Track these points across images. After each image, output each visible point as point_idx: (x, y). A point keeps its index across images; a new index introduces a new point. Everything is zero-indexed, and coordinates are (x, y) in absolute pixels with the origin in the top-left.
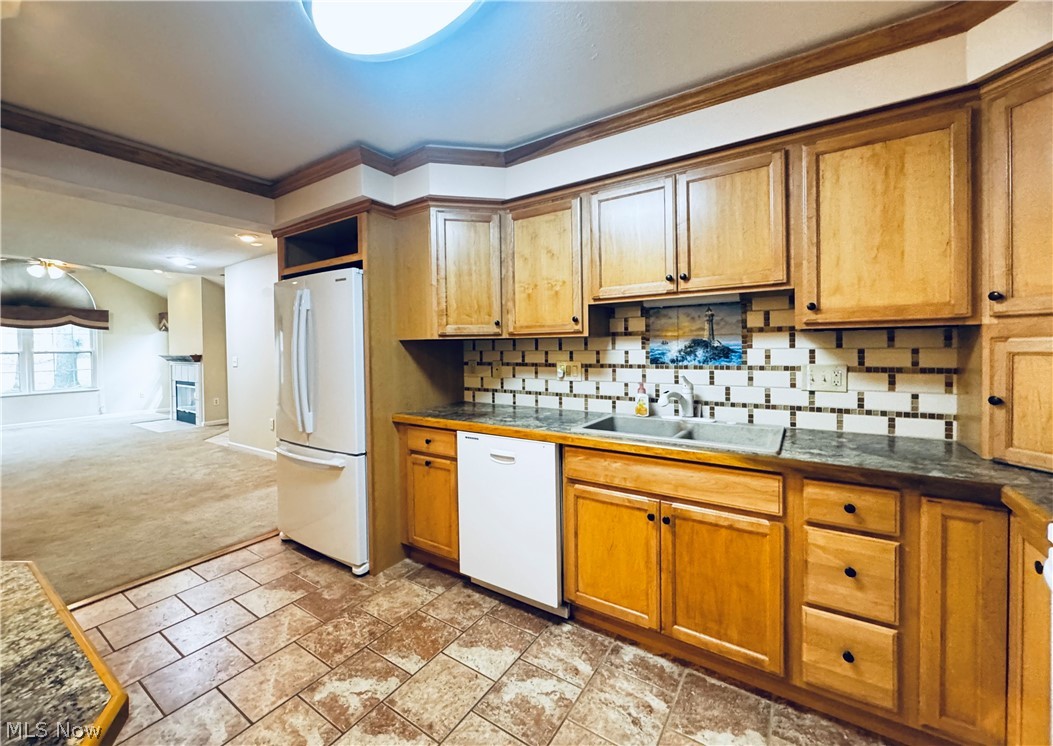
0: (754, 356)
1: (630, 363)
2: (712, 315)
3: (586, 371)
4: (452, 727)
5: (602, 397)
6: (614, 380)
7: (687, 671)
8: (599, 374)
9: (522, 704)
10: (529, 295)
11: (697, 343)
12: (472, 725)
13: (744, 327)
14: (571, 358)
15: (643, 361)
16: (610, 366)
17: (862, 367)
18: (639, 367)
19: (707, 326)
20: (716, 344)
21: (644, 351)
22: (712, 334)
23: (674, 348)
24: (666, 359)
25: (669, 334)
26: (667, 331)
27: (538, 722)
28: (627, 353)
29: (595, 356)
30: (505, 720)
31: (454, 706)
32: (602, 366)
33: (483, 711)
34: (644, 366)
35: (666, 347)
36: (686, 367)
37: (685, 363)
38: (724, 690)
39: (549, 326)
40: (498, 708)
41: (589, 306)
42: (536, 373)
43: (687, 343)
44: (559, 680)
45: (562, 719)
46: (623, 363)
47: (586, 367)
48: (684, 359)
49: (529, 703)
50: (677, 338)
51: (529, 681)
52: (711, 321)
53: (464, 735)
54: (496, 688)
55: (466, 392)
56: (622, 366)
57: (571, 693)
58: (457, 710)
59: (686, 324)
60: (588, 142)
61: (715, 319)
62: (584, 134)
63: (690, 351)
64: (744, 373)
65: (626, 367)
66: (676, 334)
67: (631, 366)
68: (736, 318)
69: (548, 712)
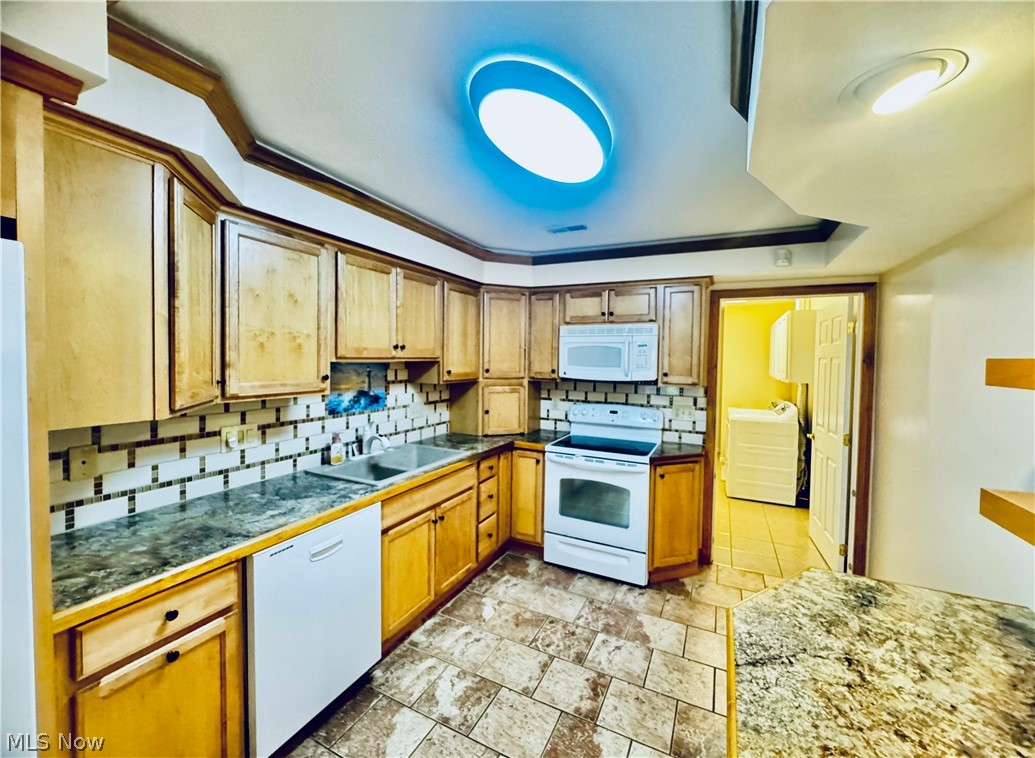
0: (390, 401)
1: (311, 417)
2: (370, 372)
3: (264, 433)
4: (483, 748)
5: (282, 459)
6: (295, 436)
7: (439, 613)
8: (278, 434)
9: (462, 701)
11: (362, 394)
12: (482, 733)
13: (386, 380)
14: (243, 421)
15: (323, 413)
16: (291, 423)
17: (427, 401)
18: (319, 419)
19: (367, 380)
20: (372, 393)
21: (324, 403)
22: (370, 387)
23: (347, 398)
24: (341, 409)
25: (343, 387)
26: (340, 384)
27: (479, 690)
28: (308, 407)
29: (275, 414)
30: (477, 710)
31: (462, 752)
32: (283, 424)
33: (468, 727)
34: (323, 418)
35: (341, 398)
36: (354, 414)
37: (354, 410)
40: (465, 717)
43: (355, 394)
44: (440, 677)
45: (476, 676)
46: (305, 417)
47: (263, 429)
48: (352, 407)
49: (461, 696)
50: (348, 389)
51: (438, 698)
52: (369, 376)
53: (491, 737)
54: (445, 721)
56: (304, 421)
57: (453, 671)
58: (467, 748)
59: (354, 378)
61: (372, 374)
63: (356, 401)
64: (386, 413)
65: (308, 421)
66: (348, 386)
67: (312, 420)
68: (381, 375)
69: (470, 684)
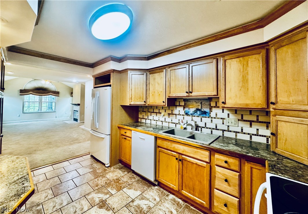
0: (213, 114)
1: (180, 114)
2: (202, 102)
3: (169, 115)
4: (119, 209)
5: (173, 123)
6: (176, 118)
7: (186, 204)
8: (172, 116)
9: (138, 207)
10: (153, 94)
11: (198, 109)
12: (124, 210)
13: (210, 106)
14: (165, 112)
15: (184, 114)
16: (175, 114)
17: (242, 120)
18: (182, 115)
19: (200, 105)
20: (203, 110)
21: (184, 111)
22: (201, 107)
23: (192, 110)
24: (189, 113)
25: (190, 106)
26: (189, 106)
27: (141, 212)
28: (179, 111)
29: (171, 111)
30: (133, 210)
31: (121, 204)
32: (173, 114)
33: (128, 207)
34: (184, 115)
35: (189, 110)
37: (194, 115)
38: (194, 211)
39: (157, 103)
40: (132, 206)
41: (168, 98)
42: (156, 115)
43: (195, 109)
44: (150, 201)
45: (147, 212)
46: (178, 114)
47: (169, 114)
48: (194, 114)
49: (140, 206)
50: (192, 108)
51: (142, 200)
52: (201, 104)
53: (121, 212)
54: (133, 201)
55: (139, 119)
56: (178, 115)
57: (152, 205)
58: (121, 205)
59: (195, 104)
60: (167, 55)
61: (203, 103)
62: (166, 53)
63: (196, 112)
64: (210, 119)
65: (179, 115)
66: (192, 107)
67: (180, 115)
68: (208, 103)
69: (144, 209)
